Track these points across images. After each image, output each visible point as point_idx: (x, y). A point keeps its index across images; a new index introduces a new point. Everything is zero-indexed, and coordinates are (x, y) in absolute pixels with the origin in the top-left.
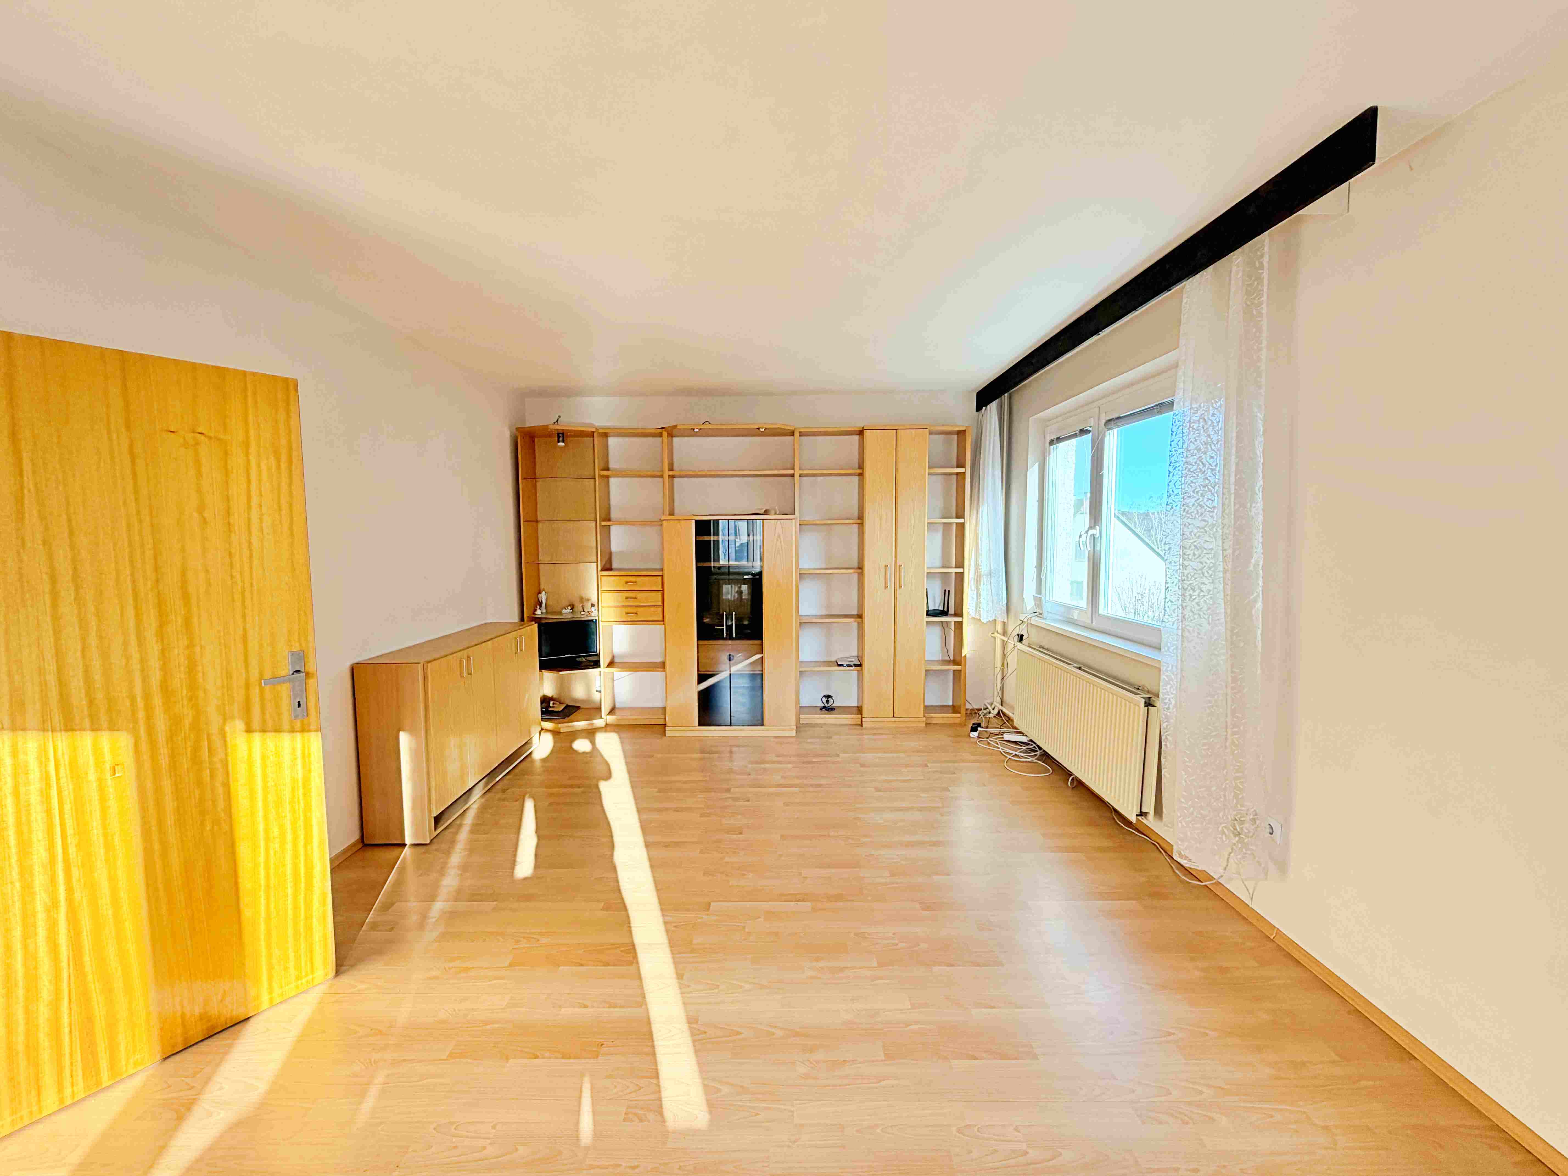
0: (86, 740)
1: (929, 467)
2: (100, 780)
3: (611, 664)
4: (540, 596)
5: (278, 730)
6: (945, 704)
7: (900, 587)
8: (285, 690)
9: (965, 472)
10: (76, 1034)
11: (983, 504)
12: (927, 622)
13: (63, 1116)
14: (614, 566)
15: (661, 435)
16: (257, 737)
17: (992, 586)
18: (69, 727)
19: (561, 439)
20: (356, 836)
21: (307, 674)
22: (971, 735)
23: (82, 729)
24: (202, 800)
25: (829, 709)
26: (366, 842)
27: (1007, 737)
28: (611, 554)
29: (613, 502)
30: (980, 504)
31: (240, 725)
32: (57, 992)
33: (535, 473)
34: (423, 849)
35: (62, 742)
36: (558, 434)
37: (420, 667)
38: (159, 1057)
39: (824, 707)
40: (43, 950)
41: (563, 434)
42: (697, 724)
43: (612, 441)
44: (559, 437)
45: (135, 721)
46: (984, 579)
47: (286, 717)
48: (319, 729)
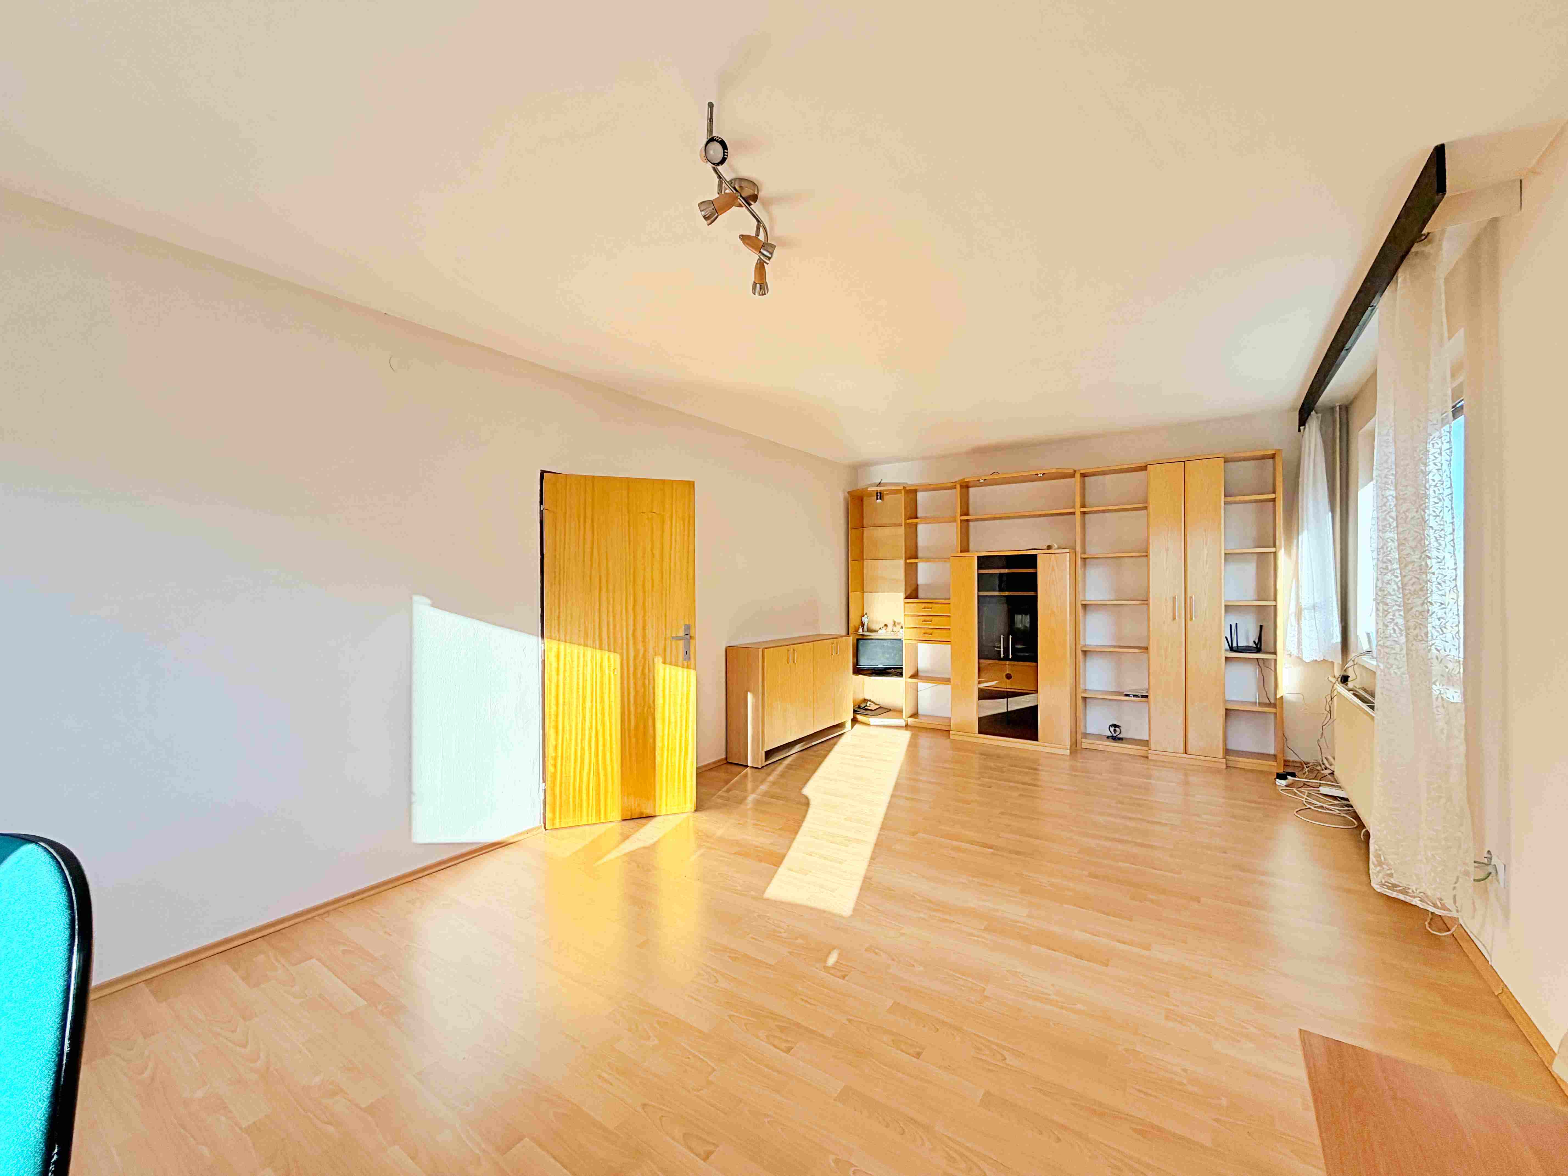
0: (606, 654)
1: (1225, 496)
2: (609, 674)
3: (915, 675)
4: (863, 618)
5: (677, 665)
6: (1265, 751)
7: (1191, 619)
8: (681, 643)
9: (1275, 498)
10: (594, 791)
11: (1303, 530)
12: (1227, 659)
13: (587, 827)
14: (920, 595)
15: (955, 488)
16: (668, 667)
17: (1317, 622)
18: (601, 648)
19: (879, 497)
20: (724, 756)
21: (691, 637)
22: (1277, 783)
23: (605, 650)
24: (644, 692)
25: (1114, 738)
26: (728, 760)
27: (1324, 790)
28: (917, 585)
29: (921, 543)
30: (1300, 530)
31: (661, 660)
32: (590, 770)
33: (863, 525)
34: (757, 770)
35: (598, 653)
36: (877, 493)
37: (760, 650)
38: (620, 819)
39: (1112, 736)
40: (587, 748)
41: (880, 493)
42: (977, 732)
43: (920, 496)
44: (877, 496)
45: (622, 649)
46: (1306, 613)
47: (681, 658)
48: (695, 669)
